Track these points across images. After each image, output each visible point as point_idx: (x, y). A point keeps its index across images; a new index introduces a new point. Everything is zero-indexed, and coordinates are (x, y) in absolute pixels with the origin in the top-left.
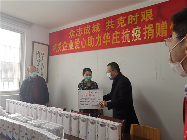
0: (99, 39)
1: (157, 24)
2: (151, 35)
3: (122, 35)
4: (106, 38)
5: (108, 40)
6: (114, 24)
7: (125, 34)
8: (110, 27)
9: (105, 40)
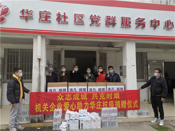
0: (87, 105)
1: (122, 101)
2: (119, 106)
3: (103, 104)
4: (92, 105)
5: (94, 106)
6: (97, 97)
7: (105, 104)
8: (95, 98)
9: (91, 106)
